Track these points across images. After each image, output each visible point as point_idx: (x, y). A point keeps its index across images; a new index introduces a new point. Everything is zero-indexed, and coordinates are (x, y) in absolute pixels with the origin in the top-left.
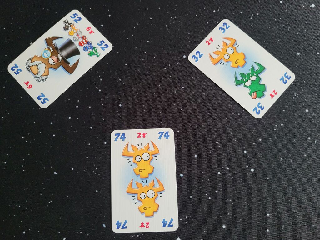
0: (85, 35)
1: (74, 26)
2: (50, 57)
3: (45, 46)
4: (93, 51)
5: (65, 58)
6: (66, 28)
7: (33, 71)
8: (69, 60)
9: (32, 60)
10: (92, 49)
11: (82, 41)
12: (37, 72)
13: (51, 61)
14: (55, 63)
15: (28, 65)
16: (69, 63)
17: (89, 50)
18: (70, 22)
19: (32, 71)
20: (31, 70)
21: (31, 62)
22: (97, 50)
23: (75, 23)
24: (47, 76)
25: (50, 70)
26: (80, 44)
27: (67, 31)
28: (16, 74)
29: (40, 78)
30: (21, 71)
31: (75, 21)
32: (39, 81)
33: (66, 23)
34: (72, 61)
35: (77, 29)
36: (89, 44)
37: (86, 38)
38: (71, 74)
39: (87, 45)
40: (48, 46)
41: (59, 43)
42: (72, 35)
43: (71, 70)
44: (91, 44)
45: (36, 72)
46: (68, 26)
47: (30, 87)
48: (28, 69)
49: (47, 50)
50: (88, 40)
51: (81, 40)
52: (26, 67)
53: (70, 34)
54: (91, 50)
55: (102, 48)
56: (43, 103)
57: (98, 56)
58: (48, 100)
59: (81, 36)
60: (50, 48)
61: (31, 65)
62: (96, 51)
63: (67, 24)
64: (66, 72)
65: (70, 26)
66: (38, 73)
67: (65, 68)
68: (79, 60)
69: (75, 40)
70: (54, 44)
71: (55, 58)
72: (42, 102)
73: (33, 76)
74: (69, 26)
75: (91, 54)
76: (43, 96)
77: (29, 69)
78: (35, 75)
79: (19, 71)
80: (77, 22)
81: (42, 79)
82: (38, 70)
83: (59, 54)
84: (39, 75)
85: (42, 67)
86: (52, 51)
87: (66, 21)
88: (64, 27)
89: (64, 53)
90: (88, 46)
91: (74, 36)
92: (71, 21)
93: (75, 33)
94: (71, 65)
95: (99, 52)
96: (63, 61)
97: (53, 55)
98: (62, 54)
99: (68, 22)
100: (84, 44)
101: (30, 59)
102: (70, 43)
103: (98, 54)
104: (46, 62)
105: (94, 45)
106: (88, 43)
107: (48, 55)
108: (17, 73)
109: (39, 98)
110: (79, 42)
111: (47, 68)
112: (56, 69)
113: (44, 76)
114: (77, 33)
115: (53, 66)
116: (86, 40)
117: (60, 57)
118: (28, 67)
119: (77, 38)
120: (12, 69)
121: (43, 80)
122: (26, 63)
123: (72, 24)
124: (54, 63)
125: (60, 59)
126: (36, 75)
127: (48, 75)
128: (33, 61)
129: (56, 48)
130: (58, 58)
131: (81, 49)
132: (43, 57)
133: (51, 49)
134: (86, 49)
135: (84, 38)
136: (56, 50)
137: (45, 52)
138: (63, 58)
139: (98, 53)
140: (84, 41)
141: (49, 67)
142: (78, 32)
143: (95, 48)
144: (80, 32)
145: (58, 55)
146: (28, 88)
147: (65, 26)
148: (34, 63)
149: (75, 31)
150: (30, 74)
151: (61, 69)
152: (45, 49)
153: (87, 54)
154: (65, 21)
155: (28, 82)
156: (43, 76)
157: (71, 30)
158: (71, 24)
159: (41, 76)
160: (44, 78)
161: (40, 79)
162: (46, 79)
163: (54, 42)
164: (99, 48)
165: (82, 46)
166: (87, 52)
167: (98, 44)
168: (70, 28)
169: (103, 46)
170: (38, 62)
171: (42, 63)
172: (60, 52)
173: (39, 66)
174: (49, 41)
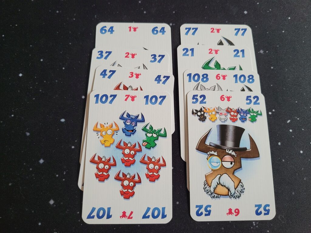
0: (227, 107)
1: (207, 109)
2: (222, 161)
3: (204, 156)
4: (252, 114)
5: (237, 148)
6: (202, 118)
7: (222, 194)
8: (242, 146)
9: (207, 183)
10: (249, 113)
12: (227, 190)
13: (228, 165)
14: (233, 163)
15: (210, 193)
16: (246, 149)
17: (248, 118)
18: (199, 109)
19: (220, 195)
20: (218, 194)
21: (210, 187)
22: (253, 110)
23: (203, 105)
24: (241, 184)
26: (234, 120)
27: (207, 120)
28: (209, 214)
29: (236, 192)
30: (210, 206)
31: (202, 102)
32: (239, 197)
33: (196, 113)
34: (245, 143)
35: (213, 108)
36: (241, 112)
37: (231, 110)
38: (259, 156)
39: (240, 114)
40: (207, 153)
41: (214, 139)
42: (216, 120)
43: (254, 153)
44: (241, 110)
45: (225, 191)
46: (201, 115)
47: (237, 212)
48: (214, 197)
49: (211, 157)
50: (235, 109)
51: (229, 116)
52: (210, 197)
53: (213, 120)
54: (249, 116)
55: (255, 103)
56: (267, 213)
57: (261, 115)
58: (269, 205)
59: (225, 112)
60: (211, 153)
61: (212, 190)
62: (254, 112)
64: (252, 160)
65: (204, 113)
66: (229, 190)
67: (247, 157)
68: (250, 136)
69: (224, 121)
70: (210, 145)
71: (227, 158)
72: (265, 214)
73: (227, 199)
75: (253, 120)
76: (260, 206)
77: (216, 195)
78: (228, 195)
79: (208, 209)
80: (205, 103)
81: (239, 192)
82: (225, 186)
83: (226, 150)
84: (233, 190)
85: (226, 179)
86: (216, 154)
87: (195, 111)
88: (200, 120)
89: (230, 144)
90: (242, 114)
91: (218, 118)
92: (198, 107)
93: (215, 115)
94: (249, 148)
95: (257, 110)
96: (237, 152)
97: (221, 157)
98: (229, 147)
99: (196, 111)
100: (236, 116)
101: (205, 185)
102: (223, 129)
104: (223, 170)
105: (245, 107)
106: (238, 111)
107: (217, 163)
108: (209, 213)
109: (258, 213)
110: (229, 119)
111: (231, 175)
112: (241, 167)
113: (239, 186)
114: (218, 113)
115: (235, 168)
116: (233, 110)
117: (230, 152)
118: (213, 195)
119: (223, 117)
120: (198, 214)
121: (242, 192)
122: (205, 193)
123: (203, 109)
124: (231, 164)
125: (233, 153)
126: (230, 194)
127: (241, 180)
128: (209, 183)
129: (216, 147)
130: (230, 155)
131: (239, 124)
132: (215, 169)
133: (213, 153)
134: (243, 120)
135: (229, 111)
136: (219, 149)
137: (210, 163)
138: (234, 150)
139: (258, 112)
140: (232, 113)
141: (232, 172)
142: (217, 111)
143: (249, 110)
144: (219, 108)
145: (227, 152)
146: (236, 215)
147: (199, 118)
148: (214, 184)
149: (214, 113)
150: (222, 199)
151: (244, 162)
152: (207, 159)
153: (250, 122)
154: (193, 113)
155: (230, 210)
156: (237, 187)
157: (209, 115)
158: (201, 109)
159: (235, 189)
160: (239, 188)
161: (238, 194)
162: (244, 187)
163: (207, 143)
164: (252, 106)
165: (237, 119)
166: (248, 121)
167: (247, 104)
168: (205, 115)
169: (254, 101)
170: (217, 180)
171: (221, 175)
172: (225, 148)
173: (222, 183)
174: (202, 147)
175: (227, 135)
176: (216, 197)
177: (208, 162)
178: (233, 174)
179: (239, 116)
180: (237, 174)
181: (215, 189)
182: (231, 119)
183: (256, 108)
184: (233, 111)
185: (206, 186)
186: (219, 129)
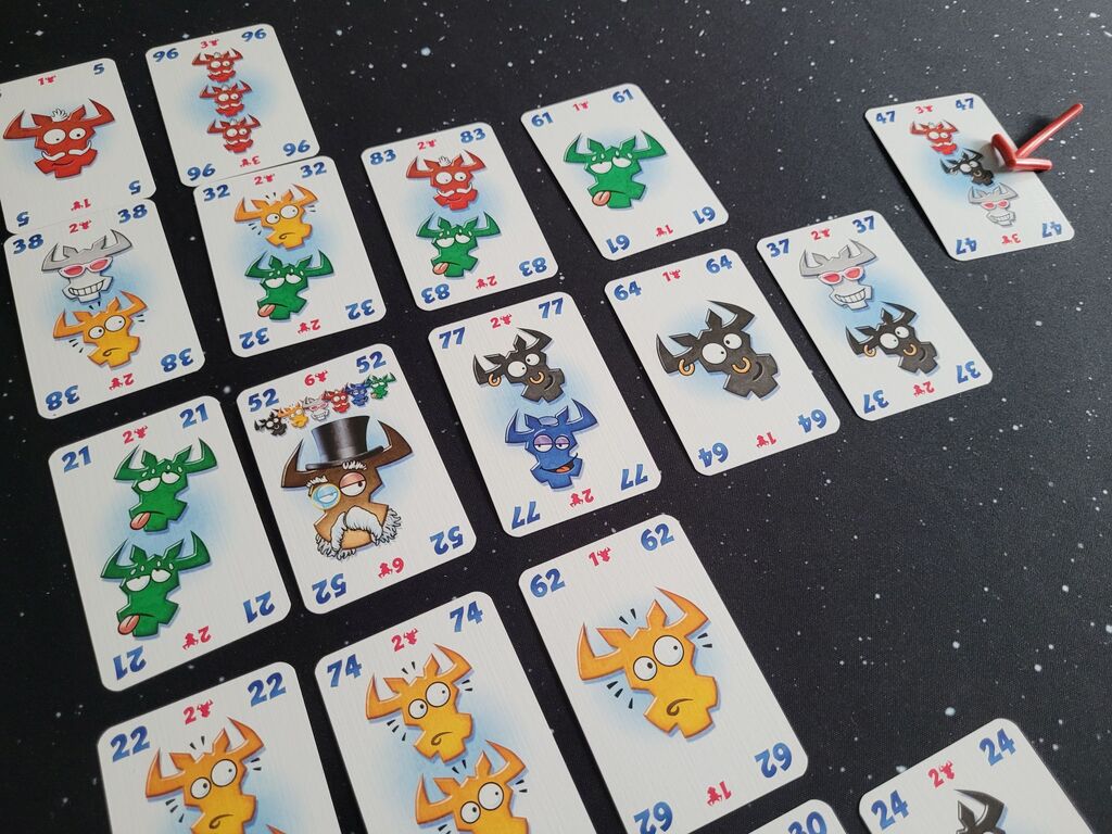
0: (322, 393)
1: (283, 411)
3: (302, 493)
4: (376, 386)
6: (279, 429)
8: (371, 446)
9: (322, 538)
10: (368, 386)
11: (334, 403)
12: (367, 534)
13: (353, 490)
14: (364, 483)
15: (333, 553)
17: (369, 395)
18: (267, 417)
22: (375, 378)
23: (275, 406)
24: (389, 512)
25: (376, 499)
26: (342, 409)
27: (290, 429)
28: (343, 591)
29: (385, 529)
30: (341, 576)
31: (269, 403)
32: (393, 537)
33: (263, 426)
34: (376, 438)
35: (295, 404)
36: (352, 391)
37: (332, 393)
38: (411, 452)
39: (352, 395)
41: (313, 455)
42: (307, 421)
44: (352, 385)
46: (275, 424)
47: (399, 564)
48: (343, 557)
50: (340, 389)
51: (331, 405)
53: (301, 424)
54: (370, 390)
55: (376, 366)
56: (459, 541)
57: (394, 379)
58: (457, 528)
59: (322, 402)
60: (314, 482)
61: (336, 545)
62: (379, 381)
63: (270, 424)
65: (280, 419)
66: (369, 532)
67: (388, 462)
68: (381, 423)
69: (323, 418)
70: (308, 470)
71: (349, 478)
72: (455, 546)
73: (373, 549)
74: (276, 420)
75: (381, 394)
76: (440, 536)
79: (339, 582)
80: (277, 401)
82: (360, 529)
84: (377, 530)
85: (358, 516)
86: (324, 480)
87: (260, 424)
88: (274, 434)
89: (347, 452)
90: (357, 393)
91: (310, 418)
92: (264, 412)
93: (303, 413)
94: (386, 445)
95: (384, 375)
96: (365, 461)
99: (263, 421)
100: (345, 401)
103: (389, 377)
104: (347, 502)
105: (359, 379)
106: (347, 391)
107: (332, 494)
108: (341, 590)
109: (440, 551)
110: (332, 411)
111: (366, 505)
112: (382, 483)
114: (308, 408)
115: (369, 489)
116: (336, 393)
117: (352, 466)
118: (341, 554)
119: (319, 412)
120: (321, 600)
121: (396, 525)
122: (324, 557)
123: (276, 414)
124: (360, 485)
125: (359, 466)
126: (373, 539)
128: (327, 535)
130: (354, 470)
131: (355, 411)
133: (317, 480)
134: (361, 401)
135: (328, 397)
138: (357, 460)
139: (386, 377)
140: (336, 399)
141: (366, 499)
142: (305, 406)
143: (368, 380)
144: (307, 400)
146: (398, 571)
147: (271, 431)
149: (299, 412)
150: (361, 553)
151: (384, 472)
153: (376, 401)
154: (257, 428)
155: (384, 566)
156: (385, 520)
157: (291, 419)
158: (272, 415)
160: (390, 521)
161: (389, 532)
163: (301, 467)
164: (372, 372)
165: (348, 405)
166: (370, 400)
167: (361, 371)
168: (283, 421)
169: (372, 362)
170: (340, 523)
171: (346, 514)
172: (338, 463)
173: (351, 525)
174: (294, 478)
175: (336, 439)
176: (349, 555)
177: (312, 501)
178: (369, 501)
179: (351, 398)
180: (377, 498)
181: (341, 541)
182: (335, 409)
183: (380, 373)
184: (337, 395)
185: (321, 544)
186: (316, 434)
